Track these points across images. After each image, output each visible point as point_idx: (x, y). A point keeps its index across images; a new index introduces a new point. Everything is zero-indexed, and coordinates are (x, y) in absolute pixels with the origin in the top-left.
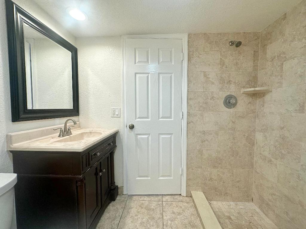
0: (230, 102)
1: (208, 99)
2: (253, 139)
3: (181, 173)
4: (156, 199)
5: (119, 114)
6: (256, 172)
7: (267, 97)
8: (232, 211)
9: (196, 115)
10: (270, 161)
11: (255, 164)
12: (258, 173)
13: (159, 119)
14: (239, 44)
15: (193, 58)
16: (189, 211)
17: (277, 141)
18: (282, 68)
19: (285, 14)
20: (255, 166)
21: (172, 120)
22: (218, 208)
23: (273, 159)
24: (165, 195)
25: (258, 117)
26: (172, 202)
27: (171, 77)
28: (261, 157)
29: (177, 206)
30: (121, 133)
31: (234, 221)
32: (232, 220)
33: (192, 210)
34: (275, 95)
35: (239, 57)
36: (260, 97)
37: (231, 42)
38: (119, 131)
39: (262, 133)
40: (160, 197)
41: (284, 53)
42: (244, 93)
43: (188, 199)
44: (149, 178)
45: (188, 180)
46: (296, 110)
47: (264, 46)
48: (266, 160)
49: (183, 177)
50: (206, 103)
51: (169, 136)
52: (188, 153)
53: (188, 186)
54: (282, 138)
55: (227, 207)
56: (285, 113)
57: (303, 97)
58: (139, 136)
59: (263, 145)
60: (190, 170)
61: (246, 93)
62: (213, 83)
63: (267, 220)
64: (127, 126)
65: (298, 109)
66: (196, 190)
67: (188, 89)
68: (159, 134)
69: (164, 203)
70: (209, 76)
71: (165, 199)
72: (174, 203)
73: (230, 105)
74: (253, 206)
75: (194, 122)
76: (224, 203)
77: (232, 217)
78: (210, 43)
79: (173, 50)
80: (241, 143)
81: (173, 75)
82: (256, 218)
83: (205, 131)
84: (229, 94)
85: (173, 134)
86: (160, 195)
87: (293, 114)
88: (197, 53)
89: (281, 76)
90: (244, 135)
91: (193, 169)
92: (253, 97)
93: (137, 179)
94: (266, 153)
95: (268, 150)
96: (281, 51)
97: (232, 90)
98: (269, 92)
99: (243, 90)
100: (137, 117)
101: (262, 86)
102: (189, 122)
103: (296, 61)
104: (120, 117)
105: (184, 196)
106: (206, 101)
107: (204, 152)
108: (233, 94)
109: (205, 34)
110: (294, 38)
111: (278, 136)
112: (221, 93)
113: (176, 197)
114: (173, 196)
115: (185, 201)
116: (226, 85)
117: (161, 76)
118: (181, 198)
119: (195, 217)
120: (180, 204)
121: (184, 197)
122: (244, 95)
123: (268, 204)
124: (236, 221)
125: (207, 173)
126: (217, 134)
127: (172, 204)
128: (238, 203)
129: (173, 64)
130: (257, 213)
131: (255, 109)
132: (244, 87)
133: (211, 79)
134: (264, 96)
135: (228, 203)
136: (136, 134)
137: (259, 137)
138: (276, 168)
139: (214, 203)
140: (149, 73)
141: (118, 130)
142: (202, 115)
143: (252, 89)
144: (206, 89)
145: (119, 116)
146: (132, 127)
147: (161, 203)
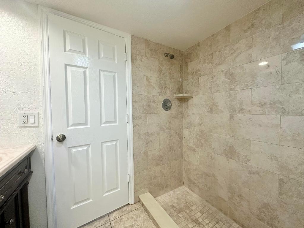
0: (167, 105)
1: (150, 102)
2: (182, 134)
3: (128, 181)
4: (102, 222)
5: (37, 122)
6: (185, 160)
7: (190, 102)
8: (173, 199)
9: (141, 118)
10: (194, 150)
11: (184, 154)
12: (186, 161)
13: (101, 125)
14: (172, 57)
15: (136, 60)
16: (141, 218)
17: (198, 134)
18: (199, 81)
19: (199, 43)
20: (184, 156)
21: (117, 125)
22: (163, 202)
23: (196, 148)
24: (111, 213)
25: (184, 117)
26: (122, 217)
27: (114, 76)
28: (188, 148)
29: (128, 219)
30: (42, 149)
31: (176, 207)
32: (175, 208)
33: (144, 215)
34: (195, 100)
35: (172, 68)
36: (185, 101)
37: (166, 53)
38: (38, 147)
39: (187, 129)
40: (106, 218)
41: (199, 71)
42: (176, 98)
43: (136, 206)
44: (91, 200)
45: (136, 185)
46: (208, 111)
47: (186, 63)
48: (191, 149)
49: (131, 183)
50: (149, 106)
51: (114, 143)
52: (135, 157)
53: (136, 191)
54: (201, 132)
55: (169, 197)
56: (202, 114)
57: (211, 102)
58: (74, 150)
59: (189, 138)
60: (138, 174)
61: (177, 98)
62: (154, 88)
63: (195, 195)
64: (52, 139)
65: (209, 110)
66: (144, 193)
67: (132, 92)
68: (102, 142)
69: (112, 223)
70: (151, 81)
71: (112, 217)
72: (123, 217)
73: (167, 108)
74: (184, 189)
75: (139, 125)
76: (166, 195)
77: (174, 205)
78: (150, 50)
79: (116, 47)
80: (175, 139)
81: (117, 74)
82: (188, 197)
83: (149, 133)
84: (166, 98)
85: (118, 140)
86: (106, 215)
87: (207, 114)
88: (140, 57)
89: (198, 87)
90: (177, 133)
91: (139, 173)
92: (181, 101)
93: (72, 208)
94: (191, 145)
95: (192, 142)
96: (198, 69)
97: (168, 95)
98: (191, 98)
99: (175, 95)
100: (70, 124)
101: (186, 93)
102: (134, 126)
103: (206, 77)
104: (38, 126)
105: (133, 204)
106: (149, 104)
107: (149, 153)
108: (169, 98)
109: (146, 40)
110: (205, 61)
111: (198, 130)
112: (160, 97)
113: (125, 208)
114: (121, 210)
115: (135, 209)
116: (164, 91)
117: (102, 74)
118: (130, 207)
119: (148, 221)
120: (131, 215)
121: (133, 206)
122: (176, 100)
123: (194, 183)
124: (178, 206)
125: (151, 172)
126: (158, 134)
127: (122, 219)
128: (175, 190)
129: (116, 62)
130: (188, 193)
131: (182, 111)
132: (175, 93)
133: (152, 84)
134: (188, 101)
135: (168, 193)
136: (69, 147)
137: (186, 132)
138: (198, 154)
139: (159, 198)
140: (86, 68)
141: (35, 146)
142: (146, 118)
143: (182, 95)
144: (149, 93)
145: (36, 125)
146: (62, 139)
147: (109, 224)
